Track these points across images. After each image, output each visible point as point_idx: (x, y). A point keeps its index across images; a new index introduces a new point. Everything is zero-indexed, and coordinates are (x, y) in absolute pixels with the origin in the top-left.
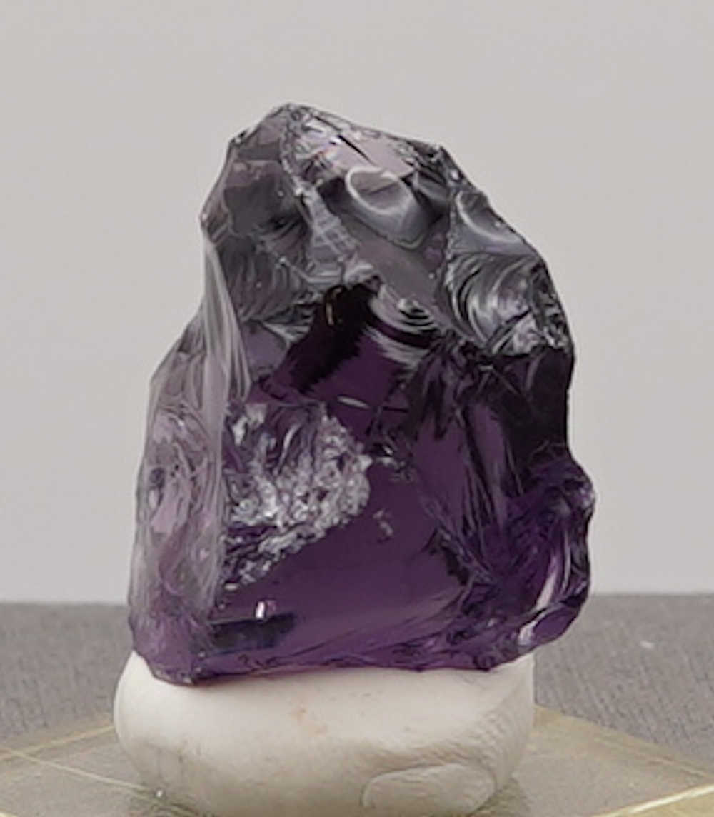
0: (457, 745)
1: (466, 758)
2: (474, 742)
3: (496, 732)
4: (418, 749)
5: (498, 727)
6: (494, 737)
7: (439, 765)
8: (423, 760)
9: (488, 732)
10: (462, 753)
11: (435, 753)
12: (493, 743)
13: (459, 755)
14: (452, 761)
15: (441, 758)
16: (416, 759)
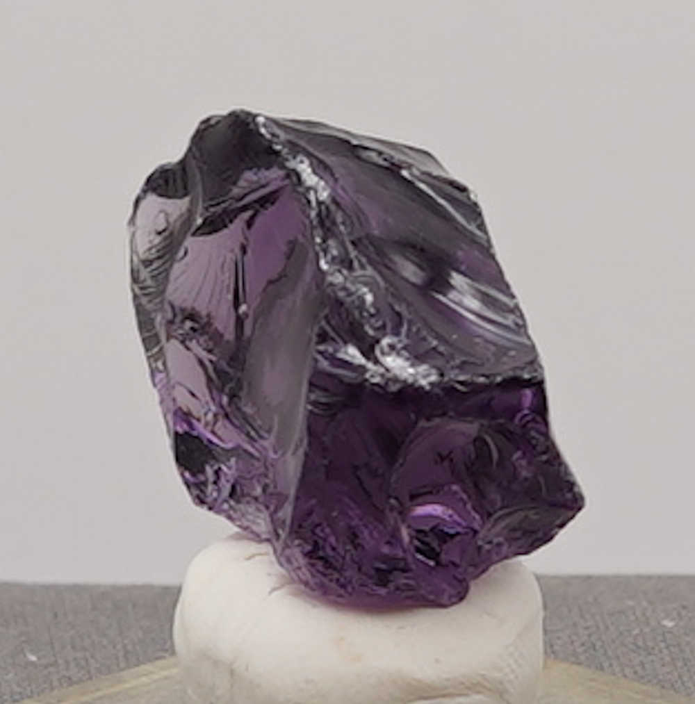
0: (483, 676)
1: (490, 690)
2: (497, 675)
3: (514, 666)
4: (448, 680)
5: (516, 661)
6: (513, 671)
7: (466, 695)
8: (451, 690)
9: (509, 665)
10: (486, 684)
11: (463, 683)
12: (512, 677)
13: (484, 687)
14: (478, 692)
15: (468, 688)
16: (446, 688)
